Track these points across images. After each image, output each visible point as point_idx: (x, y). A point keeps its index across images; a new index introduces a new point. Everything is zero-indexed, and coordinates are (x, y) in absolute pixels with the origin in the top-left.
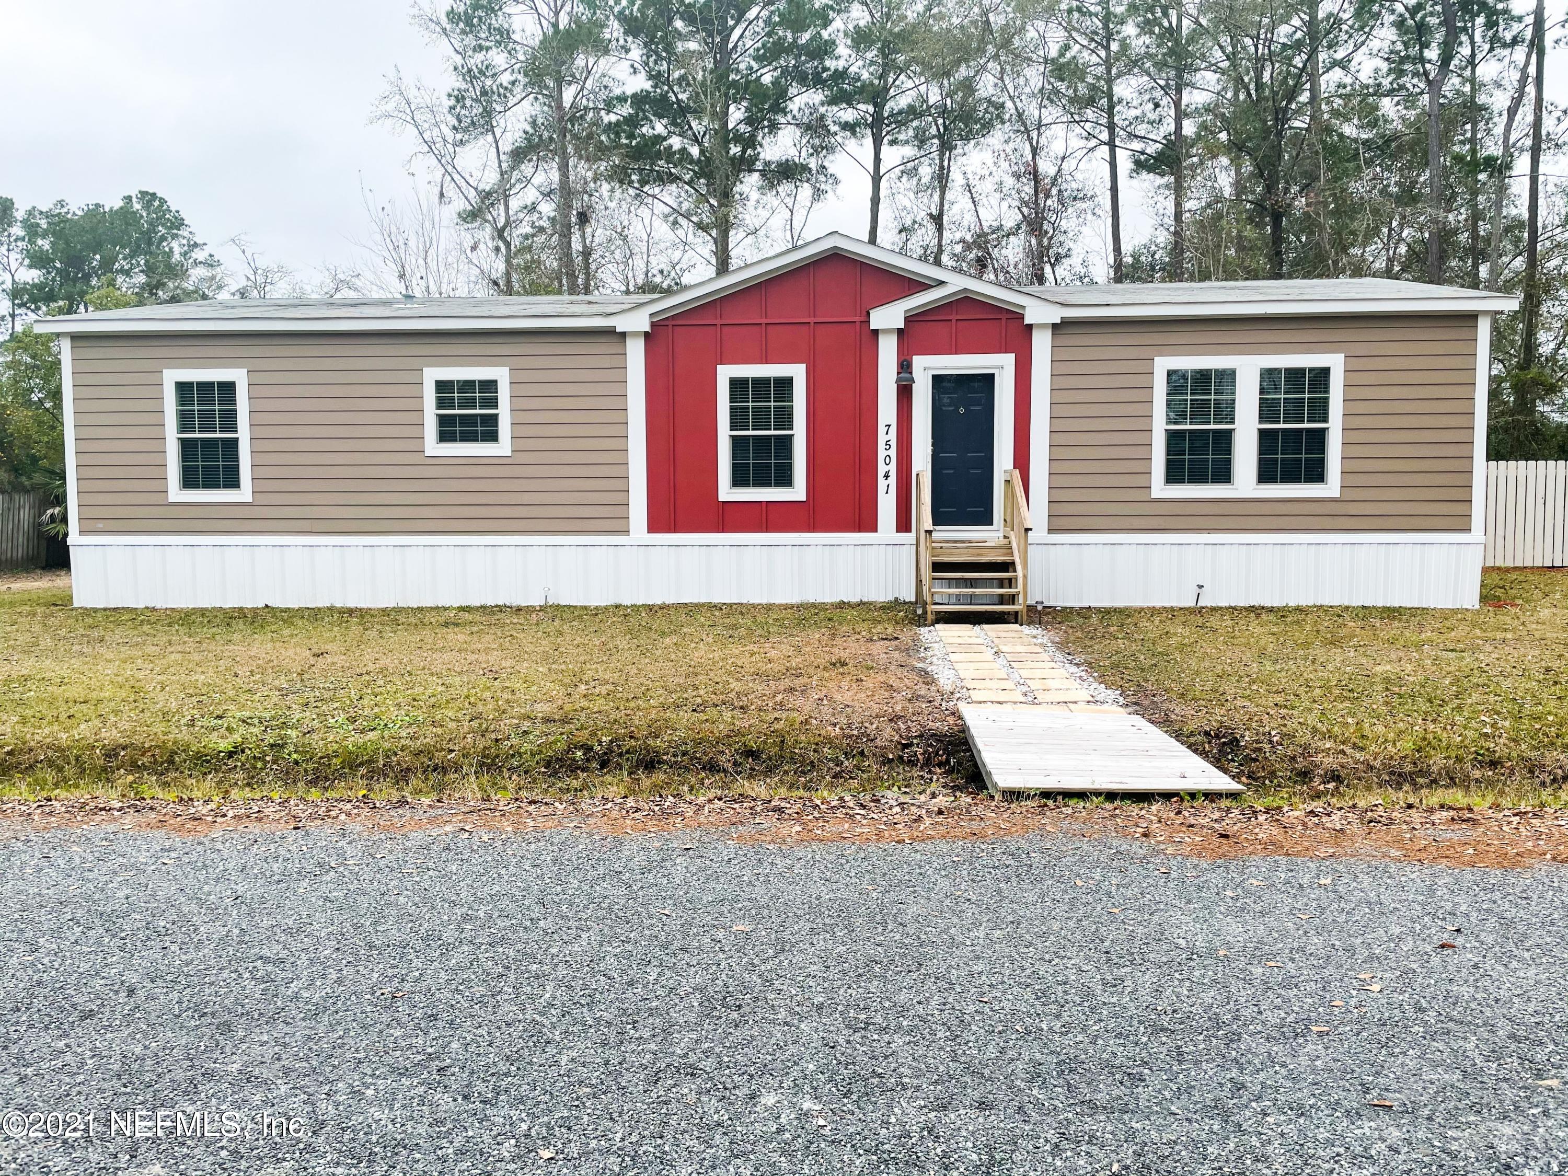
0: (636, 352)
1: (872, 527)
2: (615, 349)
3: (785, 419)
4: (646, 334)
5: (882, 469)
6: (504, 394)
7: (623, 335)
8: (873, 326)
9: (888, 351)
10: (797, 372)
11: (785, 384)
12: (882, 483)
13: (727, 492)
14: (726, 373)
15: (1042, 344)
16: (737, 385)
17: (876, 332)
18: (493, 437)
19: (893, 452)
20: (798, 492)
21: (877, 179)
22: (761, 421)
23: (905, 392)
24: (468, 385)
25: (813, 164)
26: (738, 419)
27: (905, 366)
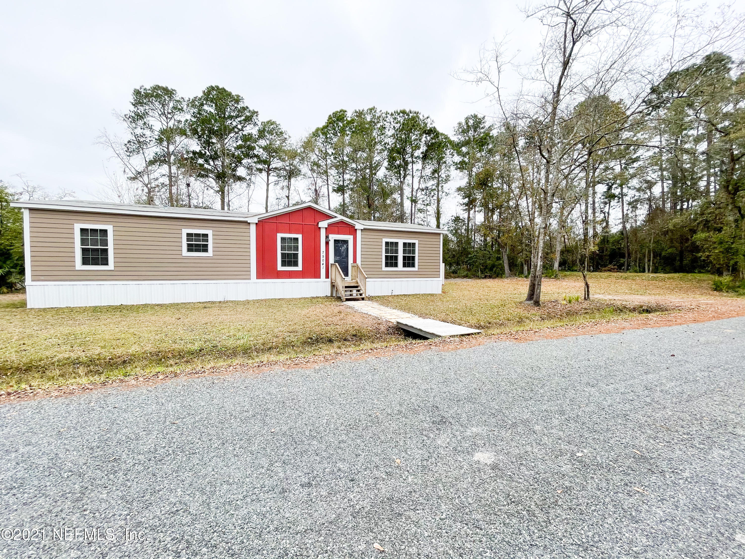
0: (253, 228)
1: (319, 277)
2: (247, 227)
3: (297, 248)
4: (256, 224)
5: (322, 263)
6: (210, 238)
7: (249, 223)
8: (319, 226)
9: (323, 233)
10: (300, 236)
11: (296, 239)
12: (322, 266)
13: (280, 268)
14: (280, 236)
15: (359, 233)
16: (283, 239)
17: (320, 228)
18: (206, 250)
19: (324, 258)
20: (300, 268)
21: (268, 185)
22: (290, 248)
23: (327, 243)
24: (197, 235)
25: (248, 178)
26: (283, 248)
27: (327, 237)
